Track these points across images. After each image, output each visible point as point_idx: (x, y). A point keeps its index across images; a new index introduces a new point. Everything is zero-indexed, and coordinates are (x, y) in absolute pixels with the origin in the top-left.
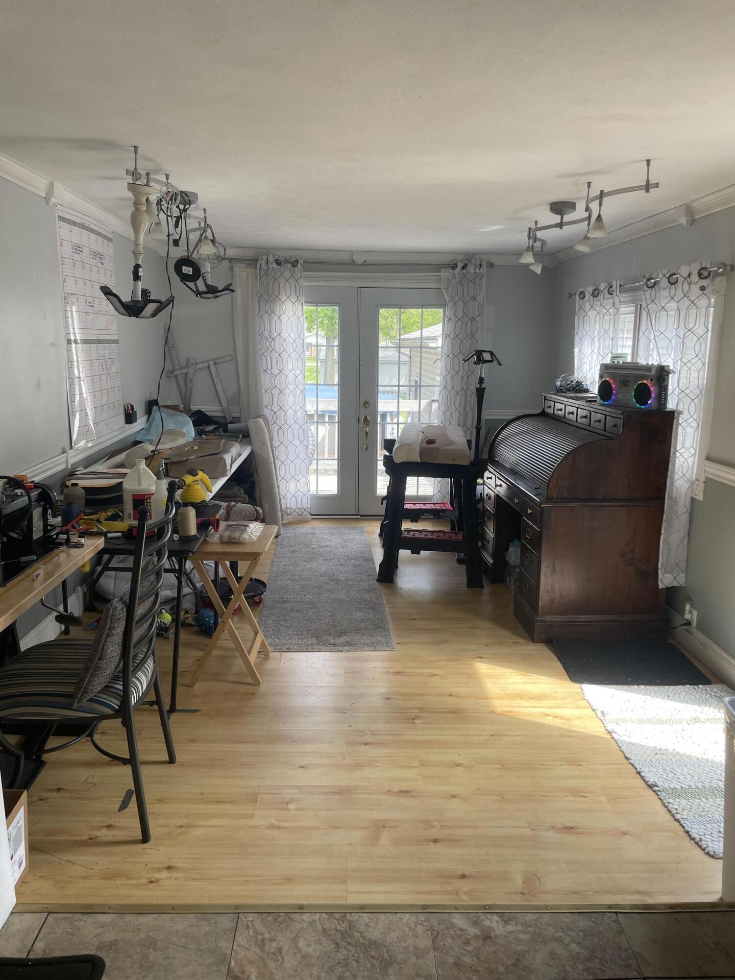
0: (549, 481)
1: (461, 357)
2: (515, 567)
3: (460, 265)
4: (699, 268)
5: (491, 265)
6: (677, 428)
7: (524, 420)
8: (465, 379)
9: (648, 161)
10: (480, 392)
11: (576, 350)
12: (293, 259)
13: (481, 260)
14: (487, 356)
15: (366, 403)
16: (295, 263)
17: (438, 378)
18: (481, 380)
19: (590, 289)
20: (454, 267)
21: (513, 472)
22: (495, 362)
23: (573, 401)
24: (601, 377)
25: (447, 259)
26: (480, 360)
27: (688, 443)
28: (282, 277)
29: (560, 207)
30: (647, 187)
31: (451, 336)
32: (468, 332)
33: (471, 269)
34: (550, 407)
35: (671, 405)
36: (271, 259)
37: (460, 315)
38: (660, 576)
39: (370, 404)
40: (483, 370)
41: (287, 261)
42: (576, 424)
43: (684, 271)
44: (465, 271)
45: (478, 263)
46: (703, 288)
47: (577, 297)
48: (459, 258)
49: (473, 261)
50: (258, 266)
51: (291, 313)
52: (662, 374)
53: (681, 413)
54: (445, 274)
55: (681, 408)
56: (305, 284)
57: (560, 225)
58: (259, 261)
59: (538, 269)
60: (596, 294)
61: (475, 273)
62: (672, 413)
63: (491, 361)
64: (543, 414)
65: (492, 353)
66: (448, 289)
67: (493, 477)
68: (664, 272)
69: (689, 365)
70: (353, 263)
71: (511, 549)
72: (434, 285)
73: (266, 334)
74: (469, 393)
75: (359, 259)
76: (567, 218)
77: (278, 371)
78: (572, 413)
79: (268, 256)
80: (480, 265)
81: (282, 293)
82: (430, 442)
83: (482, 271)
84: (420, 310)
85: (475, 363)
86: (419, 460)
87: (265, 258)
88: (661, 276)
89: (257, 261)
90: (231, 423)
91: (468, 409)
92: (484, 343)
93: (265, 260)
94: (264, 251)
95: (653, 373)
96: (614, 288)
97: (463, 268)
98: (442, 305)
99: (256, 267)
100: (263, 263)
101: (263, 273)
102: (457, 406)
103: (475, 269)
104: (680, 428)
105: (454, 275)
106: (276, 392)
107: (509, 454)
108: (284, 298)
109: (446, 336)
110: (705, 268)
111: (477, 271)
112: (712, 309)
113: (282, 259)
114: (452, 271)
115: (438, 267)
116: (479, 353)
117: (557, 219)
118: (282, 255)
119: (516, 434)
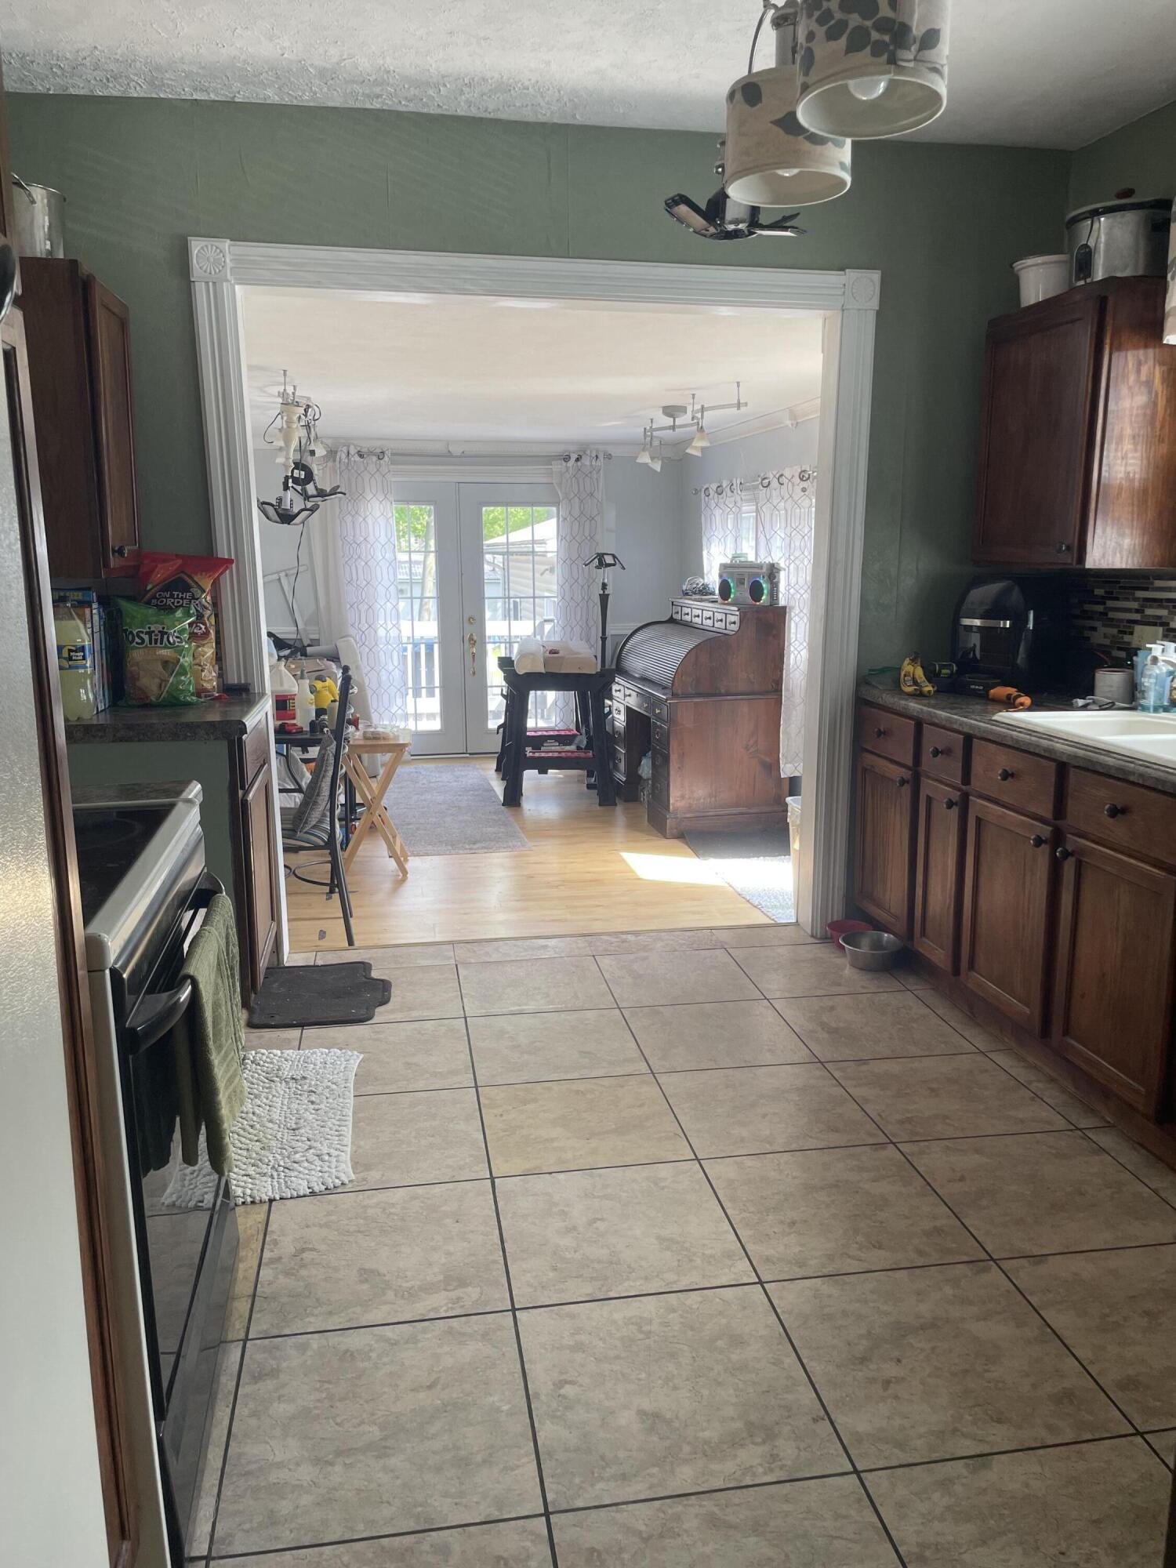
0: (674, 678)
1: (580, 563)
2: (648, 779)
3: (574, 457)
4: (799, 470)
5: (609, 457)
6: (790, 622)
7: (650, 627)
8: (586, 587)
9: (738, 383)
10: (604, 599)
11: (705, 553)
12: (378, 451)
13: (597, 451)
14: (609, 560)
15: (471, 620)
16: (381, 455)
17: (555, 587)
18: (604, 586)
19: (714, 486)
20: (567, 459)
21: (645, 680)
22: (618, 565)
23: (698, 603)
24: (721, 576)
25: (559, 449)
26: (602, 564)
27: (800, 636)
28: (366, 472)
29: (671, 411)
30: (739, 405)
31: (568, 538)
32: (587, 534)
33: (586, 461)
34: (677, 613)
35: (782, 602)
36: (353, 451)
37: (576, 513)
38: (782, 766)
39: (476, 620)
40: (607, 575)
41: (371, 453)
42: (701, 627)
43: (787, 473)
44: (579, 463)
45: (594, 455)
46: (804, 490)
47: (703, 495)
48: (572, 448)
49: (588, 452)
50: (338, 459)
51: (378, 514)
52: (773, 572)
53: (792, 608)
54: (558, 466)
55: (792, 603)
56: (394, 479)
57: (673, 427)
58: (339, 454)
59: (657, 466)
60: (720, 491)
61: (591, 465)
62: (784, 608)
63: (614, 565)
64: (671, 621)
65: (614, 557)
66: (561, 483)
67: (622, 688)
68: (775, 473)
69: (797, 562)
70: (450, 455)
71: (644, 761)
72: (544, 480)
73: (350, 539)
74: (591, 604)
75: (456, 450)
76: (679, 421)
77: (365, 583)
78: (698, 616)
79: (349, 446)
80: (597, 456)
81: (367, 490)
82: (552, 652)
83: (598, 463)
84: (529, 509)
85: (597, 567)
86: (543, 671)
87: (345, 449)
88: (771, 476)
89: (336, 452)
90: (309, 646)
91: (591, 623)
92: (608, 545)
93: (346, 451)
94: (343, 441)
95: (764, 570)
96: (734, 487)
97: (577, 460)
98: (557, 504)
99: (334, 461)
100: (344, 456)
101: (343, 468)
102: (578, 618)
103: (591, 461)
104: (793, 625)
105: (567, 469)
106: (364, 607)
107: (636, 663)
108: (369, 496)
109: (561, 538)
110: (804, 471)
111: (594, 463)
112: (814, 509)
113: (364, 450)
114: (564, 464)
115: (549, 459)
116: (601, 556)
117: (669, 421)
118: (365, 446)
119: (643, 642)
